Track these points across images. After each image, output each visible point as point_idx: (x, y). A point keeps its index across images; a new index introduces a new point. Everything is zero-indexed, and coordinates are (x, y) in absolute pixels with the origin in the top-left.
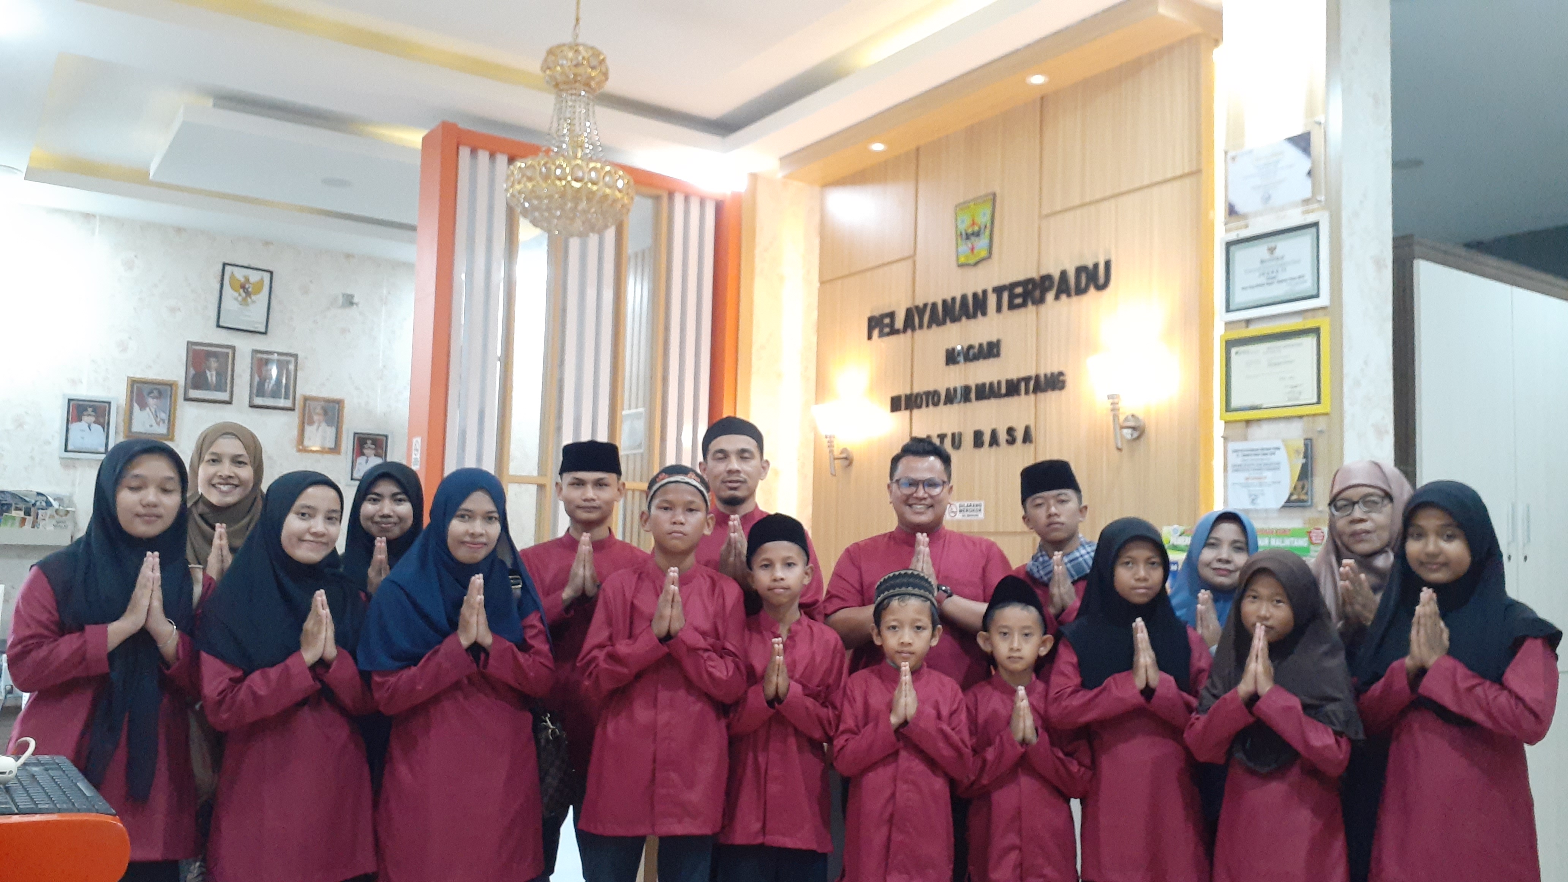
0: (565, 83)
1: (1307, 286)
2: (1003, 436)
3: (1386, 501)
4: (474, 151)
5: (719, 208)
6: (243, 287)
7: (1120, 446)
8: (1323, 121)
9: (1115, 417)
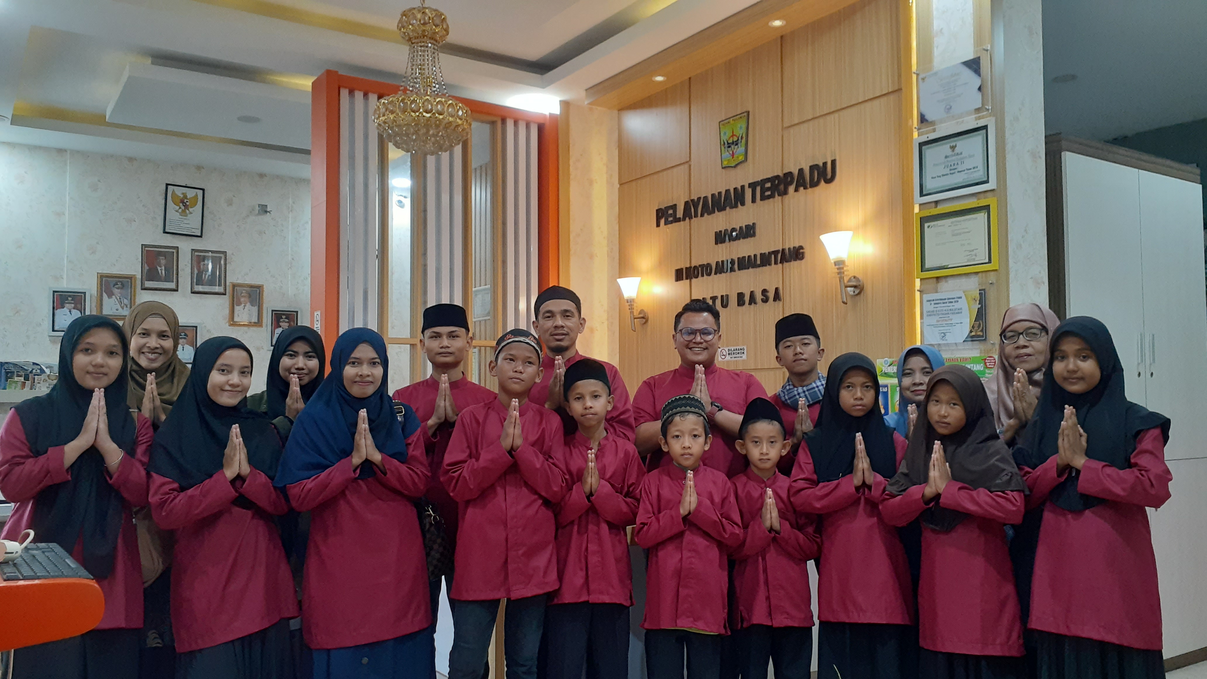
0: (416, 38)
1: (979, 175)
2: (759, 296)
3: (1043, 334)
4: (351, 92)
5: (541, 129)
6: (182, 202)
7: (845, 300)
8: (989, 48)
9: (841, 279)
